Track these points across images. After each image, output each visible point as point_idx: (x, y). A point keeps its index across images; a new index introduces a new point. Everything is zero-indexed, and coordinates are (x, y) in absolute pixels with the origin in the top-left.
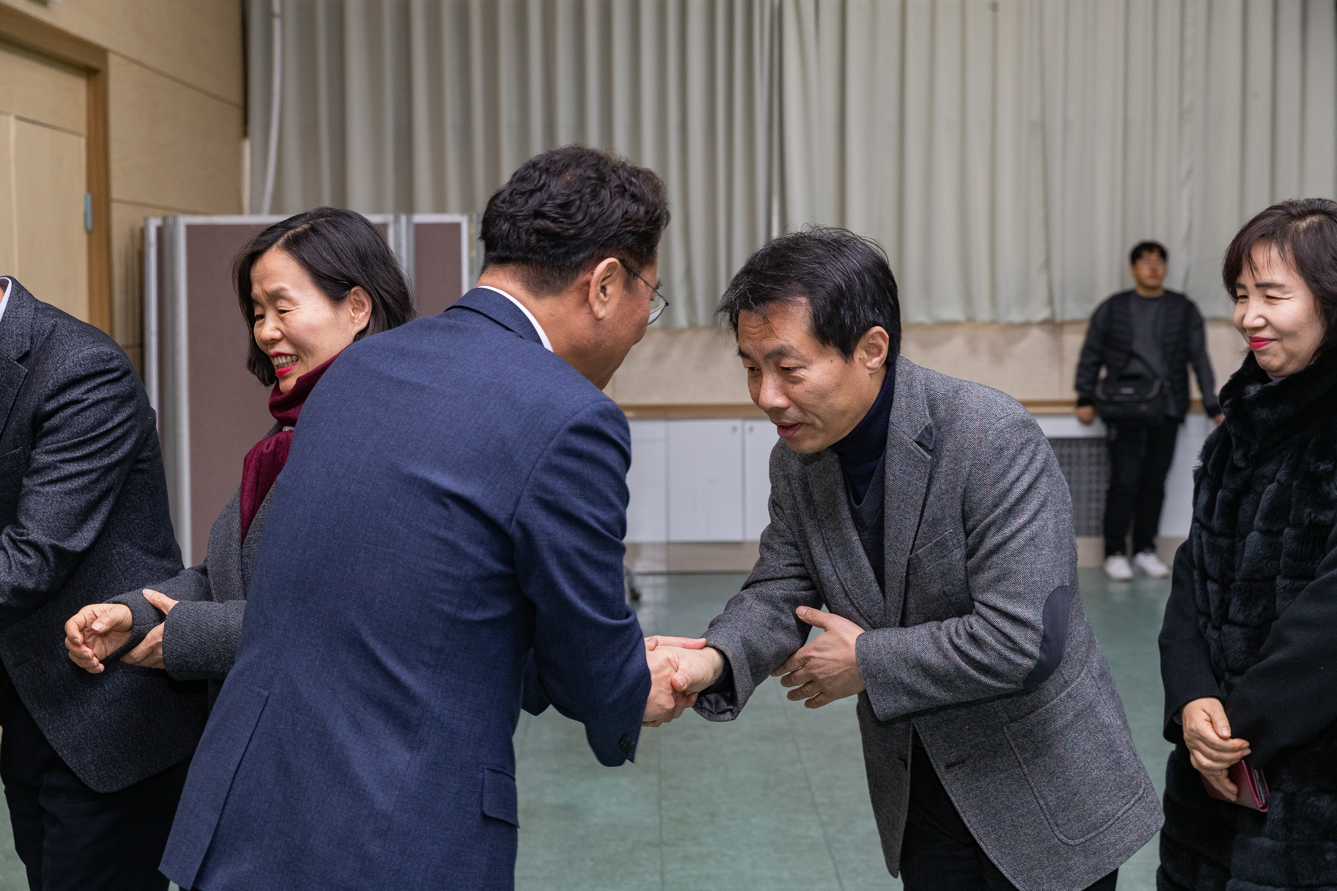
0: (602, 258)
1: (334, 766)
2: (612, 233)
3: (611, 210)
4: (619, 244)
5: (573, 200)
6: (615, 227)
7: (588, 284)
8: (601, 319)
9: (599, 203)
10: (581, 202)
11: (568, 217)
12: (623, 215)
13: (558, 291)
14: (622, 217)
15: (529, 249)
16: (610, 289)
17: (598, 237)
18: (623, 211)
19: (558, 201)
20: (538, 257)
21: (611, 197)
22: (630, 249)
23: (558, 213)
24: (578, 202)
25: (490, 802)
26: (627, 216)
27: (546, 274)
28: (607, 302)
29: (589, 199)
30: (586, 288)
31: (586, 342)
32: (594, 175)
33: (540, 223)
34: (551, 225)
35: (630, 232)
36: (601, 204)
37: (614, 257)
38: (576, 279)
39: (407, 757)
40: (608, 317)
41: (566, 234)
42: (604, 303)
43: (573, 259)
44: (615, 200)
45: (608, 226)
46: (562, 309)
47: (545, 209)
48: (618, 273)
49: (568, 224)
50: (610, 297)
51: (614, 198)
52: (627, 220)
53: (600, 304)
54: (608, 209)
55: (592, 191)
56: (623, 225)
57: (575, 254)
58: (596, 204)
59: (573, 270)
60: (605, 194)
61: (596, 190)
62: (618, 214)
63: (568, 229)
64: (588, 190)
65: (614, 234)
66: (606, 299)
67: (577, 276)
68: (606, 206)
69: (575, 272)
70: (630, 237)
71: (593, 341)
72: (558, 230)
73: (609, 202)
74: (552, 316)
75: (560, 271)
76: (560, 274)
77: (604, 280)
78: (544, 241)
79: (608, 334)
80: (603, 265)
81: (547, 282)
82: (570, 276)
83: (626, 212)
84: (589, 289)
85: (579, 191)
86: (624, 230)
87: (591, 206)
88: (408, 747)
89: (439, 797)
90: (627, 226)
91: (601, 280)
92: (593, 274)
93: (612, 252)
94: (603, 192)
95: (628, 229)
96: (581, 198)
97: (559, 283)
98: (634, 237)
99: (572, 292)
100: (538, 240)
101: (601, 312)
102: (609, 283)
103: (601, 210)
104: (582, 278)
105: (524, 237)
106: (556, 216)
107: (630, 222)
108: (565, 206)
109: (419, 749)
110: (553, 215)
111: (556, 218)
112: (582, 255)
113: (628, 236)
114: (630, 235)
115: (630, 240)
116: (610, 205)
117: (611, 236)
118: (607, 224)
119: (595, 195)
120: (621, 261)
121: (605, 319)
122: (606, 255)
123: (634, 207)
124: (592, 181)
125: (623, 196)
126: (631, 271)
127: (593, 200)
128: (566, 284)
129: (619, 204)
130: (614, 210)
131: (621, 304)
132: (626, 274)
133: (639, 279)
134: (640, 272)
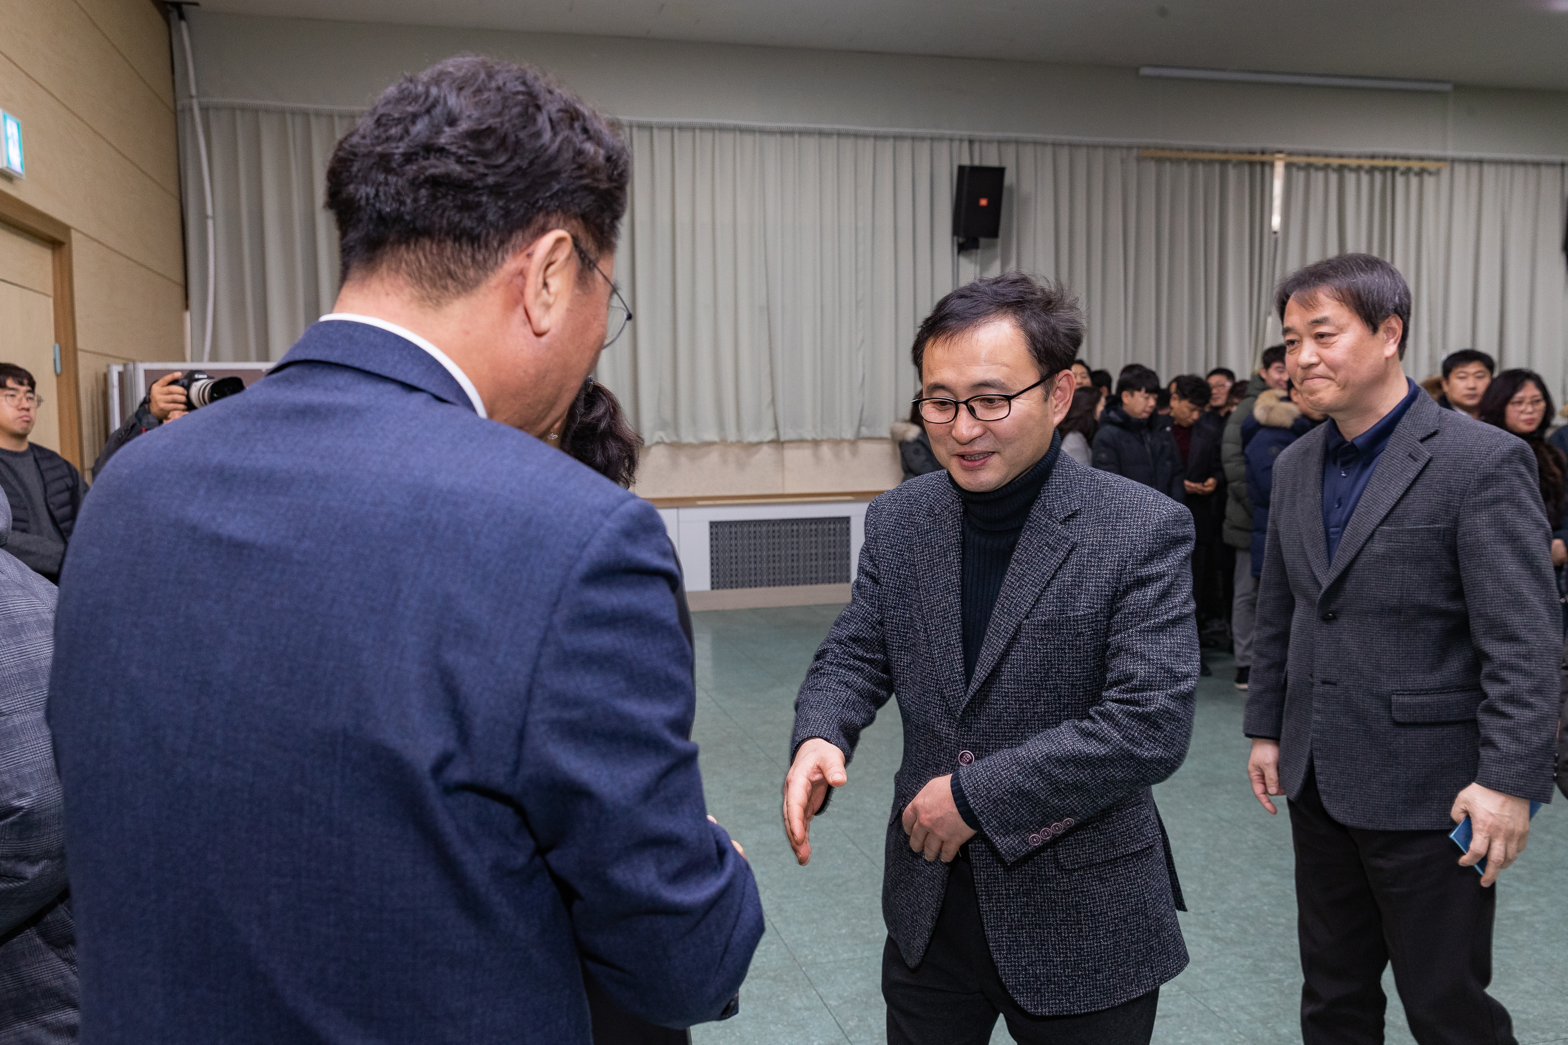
0: (544, 231)
2: (556, 187)
3: (555, 146)
4: (569, 207)
5: (490, 128)
6: (564, 175)
7: (522, 273)
8: (546, 334)
9: (534, 134)
10: (504, 131)
11: (484, 154)
12: (574, 157)
13: (472, 288)
16: (555, 285)
17: (534, 194)
18: (573, 151)
19: (464, 128)
21: (553, 128)
22: (586, 218)
23: (465, 148)
24: (498, 132)
26: (580, 160)
27: (448, 259)
28: (552, 304)
30: (519, 281)
31: (522, 374)
32: (521, 88)
33: (436, 166)
34: (458, 168)
35: (586, 187)
36: (538, 135)
37: (563, 228)
38: (501, 267)
40: (553, 331)
41: (480, 183)
42: (547, 307)
44: (559, 133)
45: (554, 173)
46: (483, 321)
47: (442, 140)
48: (568, 258)
49: (487, 167)
50: (557, 295)
51: (558, 128)
52: (581, 167)
53: (542, 308)
54: (549, 147)
55: (520, 115)
56: (574, 175)
58: (529, 137)
59: (496, 251)
60: (542, 120)
61: (527, 112)
62: (568, 155)
63: (486, 175)
64: (516, 110)
65: (560, 188)
67: (503, 259)
68: (547, 139)
69: (500, 256)
70: (585, 196)
71: (536, 372)
72: (466, 177)
73: (549, 134)
74: (467, 333)
76: (473, 258)
77: (547, 266)
78: (445, 196)
79: (559, 359)
80: (548, 240)
81: (451, 275)
82: (491, 263)
83: (580, 152)
84: (524, 285)
85: (500, 114)
86: (577, 183)
87: (522, 139)
90: (581, 177)
91: (542, 267)
92: (529, 256)
93: (559, 220)
94: (541, 116)
95: (583, 182)
96: (503, 126)
97: (471, 273)
98: (592, 197)
99: (496, 288)
100: (433, 198)
101: (547, 321)
102: (554, 274)
103: (538, 146)
104: (511, 264)
106: (461, 152)
107: (585, 172)
108: (475, 135)
110: (457, 151)
111: (463, 157)
113: (582, 194)
114: (585, 193)
115: (587, 202)
116: (553, 141)
117: (558, 192)
118: (549, 170)
119: (526, 120)
120: (572, 234)
121: (550, 332)
122: (550, 226)
123: (589, 147)
124: (521, 97)
125: (571, 127)
126: (585, 256)
127: (525, 127)
128: (487, 276)
129: (567, 140)
130: (559, 150)
131: (572, 311)
132: (579, 261)
133: (596, 271)
134: (598, 260)
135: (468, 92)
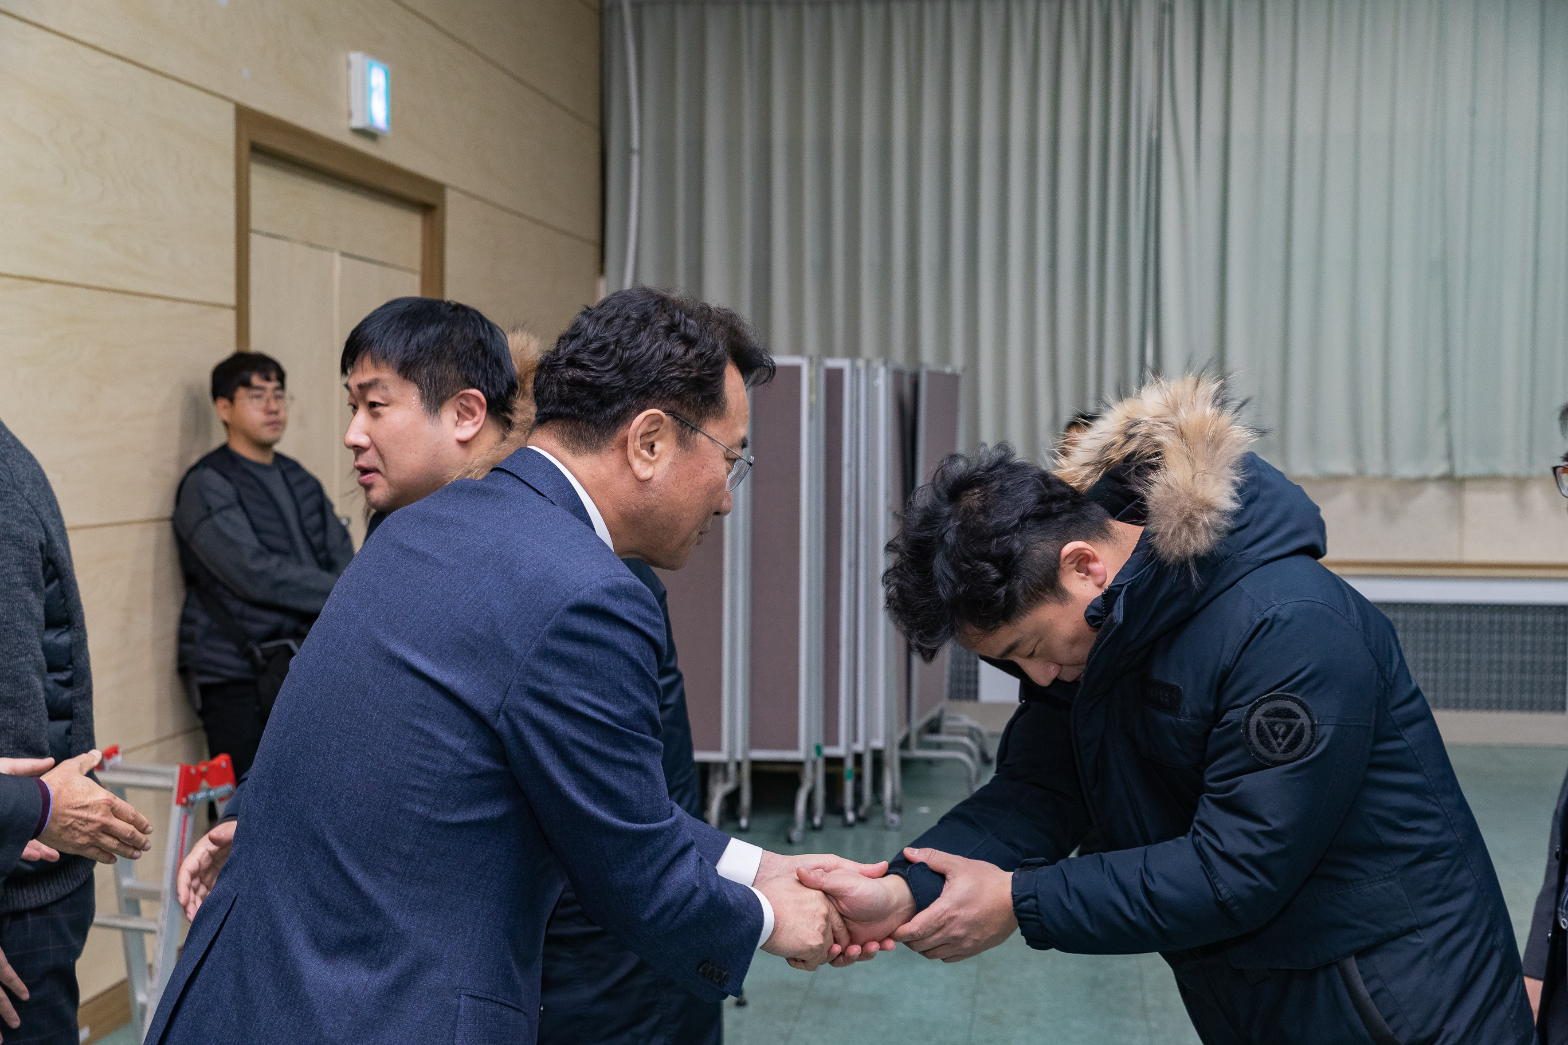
0: (644, 410)
1: (287, 984)
2: (651, 380)
3: (651, 351)
4: (664, 392)
5: (609, 344)
6: (654, 373)
7: (627, 439)
8: (649, 480)
9: (635, 346)
10: (616, 347)
11: (602, 364)
13: (596, 448)
14: (664, 360)
15: (564, 402)
16: (659, 447)
17: (636, 385)
18: (665, 354)
19: (595, 346)
20: (568, 410)
21: (652, 339)
22: (677, 397)
23: (590, 360)
24: (613, 347)
25: (465, 1035)
26: (671, 361)
28: (657, 460)
29: (625, 342)
32: (635, 316)
33: (570, 373)
34: (580, 374)
35: (676, 378)
36: (638, 346)
37: (657, 408)
38: (615, 435)
39: (365, 977)
40: (657, 478)
41: (597, 383)
42: (650, 463)
43: (608, 412)
44: (655, 343)
45: (646, 372)
46: (603, 470)
47: (580, 356)
48: (666, 427)
49: (599, 372)
50: (660, 455)
51: (656, 339)
52: (671, 364)
53: (644, 463)
54: (647, 353)
55: (629, 334)
56: (666, 370)
57: (610, 404)
58: (632, 348)
59: (611, 424)
60: (645, 336)
61: (633, 332)
62: (659, 356)
63: (600, 377)
64: (626, 332)
65: (655, 379)
66: (653, 458)
67: (614, 431)
68: (643, 348)
69: (613, 427)
70: (676, 384)
71: (643, 507)
72: (589, 379)
73: (647, 345)
75: (597, 426)
76: (597, 429)
77: (647, 434)
78: (575, 392)
79: (660, 498)
80: (641, 418)
81: (585, 440)
82: (608, 431)
83: (669, 356)
84: (627, 446)
85: (617, 334)
86: (669, 376)
87: (628, 349)
88: (367, 967)
89: (398, 1025)
90: (670, 372)
91: (639, 434)
92: (630, 429)
93: (653, 401)
94: (642, 334)
95: (671, 375)
96: (618, 342)
97: (596, 439)
98: (681, 384)
99: (613, 450)
100: (572, 391)
101: (646, 472)
102: (656, 439)
103: (636, 354)
104: (623, 433)
105: (555, 389)
106: (589, 363)
107: (675, 367)
108: (599, 351)
109: (379, 969)
110: (586, 362)
111: (589, 366)
112: (618, 407)
113: (674, 382)
114: (676, 382)
115: (678, 387)
116: (648, 349)
117: (653, 382)
118: (644, 370)
119: (634, 335)
120: (664, 411)
121: (654, 479)
122: (648, 406)
123: (679, 350)
124: (633, 323)
125: (667, 337)
126: (687, 424)
127: (630, 342)
128: (604, 440)
129: (660, 346)
130: (653, 354)
131: (675, 464)
132: (679, 428)
133: (699, 434)
134: (700, 426)
135: (603, 321)
